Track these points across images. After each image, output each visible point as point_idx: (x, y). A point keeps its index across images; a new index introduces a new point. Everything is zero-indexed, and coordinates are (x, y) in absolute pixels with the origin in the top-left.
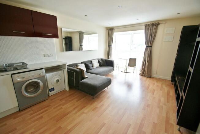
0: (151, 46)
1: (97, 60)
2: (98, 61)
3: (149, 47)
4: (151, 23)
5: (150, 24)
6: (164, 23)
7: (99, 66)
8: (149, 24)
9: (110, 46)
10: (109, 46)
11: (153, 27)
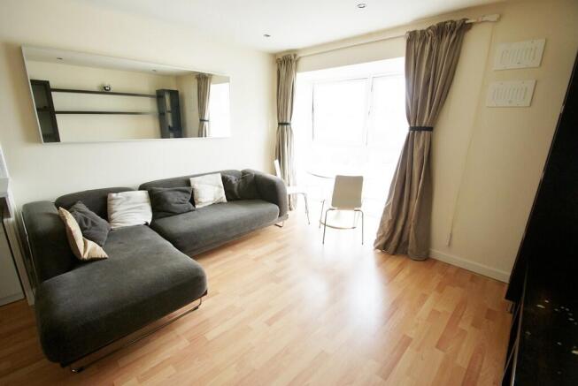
0: (430, 129)
1: (219, 177)
2: (225, 180)
3: (423, 132)
4: (435, 23)
5: (430, 28)
6: (494, 17)
7: (225, 200)
8: (424, 27)
9: (283, 124)
10: (279, 124)
11: (440, 40)
